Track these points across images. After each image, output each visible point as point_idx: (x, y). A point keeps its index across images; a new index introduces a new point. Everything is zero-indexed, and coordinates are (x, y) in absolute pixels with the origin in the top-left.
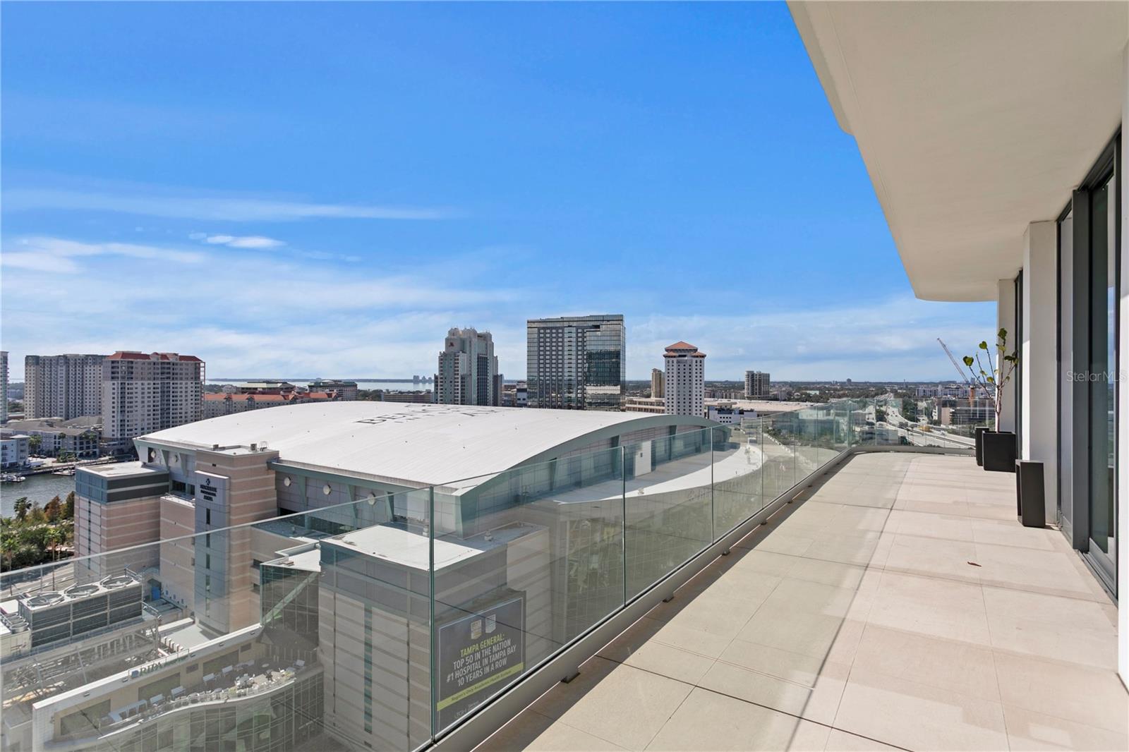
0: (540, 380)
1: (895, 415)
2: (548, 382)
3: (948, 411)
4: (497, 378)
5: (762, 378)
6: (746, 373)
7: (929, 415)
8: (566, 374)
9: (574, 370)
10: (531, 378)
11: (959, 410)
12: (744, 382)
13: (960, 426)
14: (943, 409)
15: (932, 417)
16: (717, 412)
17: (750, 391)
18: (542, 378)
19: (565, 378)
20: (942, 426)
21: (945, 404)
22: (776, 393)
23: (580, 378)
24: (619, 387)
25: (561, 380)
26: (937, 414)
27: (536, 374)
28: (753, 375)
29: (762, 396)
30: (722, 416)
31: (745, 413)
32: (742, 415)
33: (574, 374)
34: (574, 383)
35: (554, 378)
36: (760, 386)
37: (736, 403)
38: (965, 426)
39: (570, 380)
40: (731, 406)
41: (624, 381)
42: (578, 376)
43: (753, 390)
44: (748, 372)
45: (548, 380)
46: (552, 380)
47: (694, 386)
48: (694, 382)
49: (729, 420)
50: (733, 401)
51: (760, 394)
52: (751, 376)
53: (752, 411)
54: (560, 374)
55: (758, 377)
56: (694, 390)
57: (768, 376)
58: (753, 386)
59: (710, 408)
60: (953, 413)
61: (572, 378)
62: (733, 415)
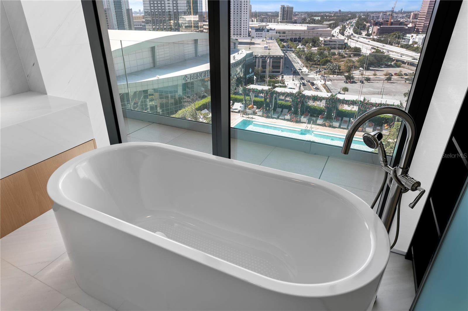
0: (152, 12)
1: (349, 31)
2: (157, 13)
3: (376, 29)
4: (129, 11)
5: (289, 9)
6: (280, 7)
7: (368, 30)
8: (167, 8)
9: (171, 5)
10: (146, 11)
11: (382, 28)
12: (279, 12)
13: (379, 36)
14: (374, 27)
15: (369, 31)
16: (255, 30)
17: (282, 18)
18: (153, 11)
19: (167, 10)
20: (371, 37)
21: (376, 24)
22: (295, 19)
23: (175, 11)
24: (197, 16)
25: (164, 12)
26: (371, 30)
27: (149, 8)
28: (284, 8)
29: (288, 21)
30: (258, 33)
31: (270, 31)
32: (268, 32)
33: (171, 8)
34: (172, 13)
35: (160, 10)
36: (287, 14)
37: (268, 25)
38: (381, 36)
39: (170, 12)
40: (266, 27)
41: (202, 12)
42: (174, 9)
43: (283, 17)
44: (282, 6)
45: (157, 12)
46: (159, 12)
47: (243, 15)
48: (243, 12)
49: (261, 35)
50: (268, 24)
51: (287, 20)
52: (283, 8)
53: (274, 30)
54: (163, 8)
55: (287, 9)
56: (243, 17)
57: (292, 8)
58: (283, 15)
59: (252, 28)
60: (378, 29)
61: (171, 10)
62: (263, 33)
